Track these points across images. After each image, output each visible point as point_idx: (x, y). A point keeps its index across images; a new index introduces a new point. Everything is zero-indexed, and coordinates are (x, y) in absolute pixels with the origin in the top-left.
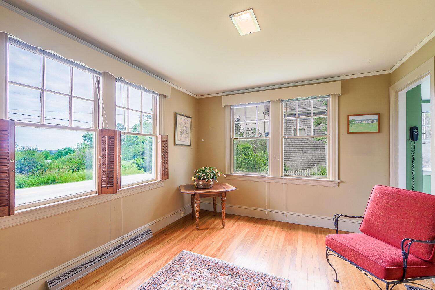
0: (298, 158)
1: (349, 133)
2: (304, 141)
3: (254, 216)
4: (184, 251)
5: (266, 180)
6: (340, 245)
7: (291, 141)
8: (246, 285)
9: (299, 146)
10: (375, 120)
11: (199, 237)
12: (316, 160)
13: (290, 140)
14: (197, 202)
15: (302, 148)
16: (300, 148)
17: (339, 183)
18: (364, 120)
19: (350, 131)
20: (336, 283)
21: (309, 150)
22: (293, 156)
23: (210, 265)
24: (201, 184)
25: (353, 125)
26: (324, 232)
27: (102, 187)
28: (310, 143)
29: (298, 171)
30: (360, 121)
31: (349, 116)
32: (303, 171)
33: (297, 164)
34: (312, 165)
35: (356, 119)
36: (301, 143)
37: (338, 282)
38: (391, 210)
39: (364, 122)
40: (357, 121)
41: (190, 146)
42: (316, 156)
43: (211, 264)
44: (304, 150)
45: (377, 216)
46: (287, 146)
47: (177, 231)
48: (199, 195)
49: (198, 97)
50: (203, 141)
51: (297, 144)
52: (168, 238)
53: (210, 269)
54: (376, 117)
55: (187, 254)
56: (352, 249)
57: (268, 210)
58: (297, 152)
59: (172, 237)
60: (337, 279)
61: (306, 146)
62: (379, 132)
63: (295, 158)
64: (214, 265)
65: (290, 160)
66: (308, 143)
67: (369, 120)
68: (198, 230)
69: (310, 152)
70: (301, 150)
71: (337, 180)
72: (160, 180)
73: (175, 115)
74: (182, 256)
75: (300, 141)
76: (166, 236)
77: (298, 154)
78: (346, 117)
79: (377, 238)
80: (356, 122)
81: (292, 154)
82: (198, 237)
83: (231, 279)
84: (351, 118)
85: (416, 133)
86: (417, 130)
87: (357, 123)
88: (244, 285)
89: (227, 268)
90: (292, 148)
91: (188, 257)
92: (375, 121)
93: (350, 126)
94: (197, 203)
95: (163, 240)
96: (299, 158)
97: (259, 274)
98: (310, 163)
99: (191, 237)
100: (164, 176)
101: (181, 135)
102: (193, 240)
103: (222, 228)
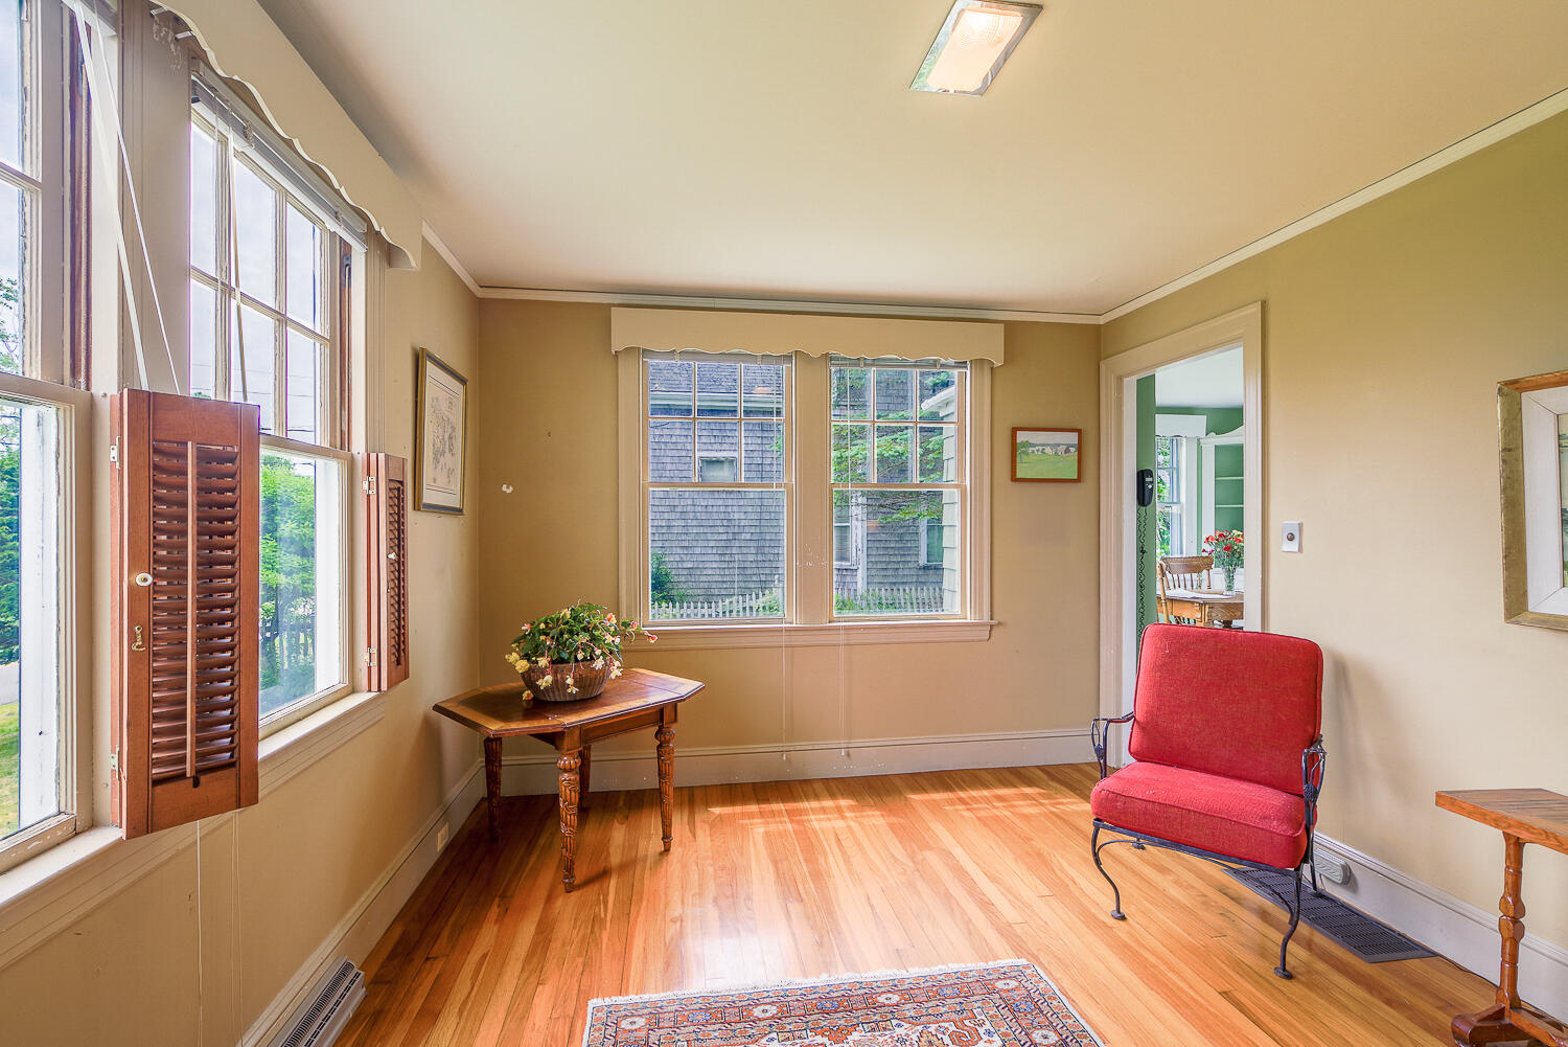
0: (712, 558)
1: (1014, 479)
2: (730, 502)
3: (737, 779)
4: (593, 1003)
5: (784, 640)
6: (1150, 806)
7: (690, 502)
8: (943, 1036)
9: (715, 516)
10: (1072, 446)
11: (602, 922)
12: (767, 565)
13: (687, 494)
14: (568, 767)
15: (725, 523)
16: (719, 523)
17: (992, 626)
18: (1049, 445)
19: (1019, 476)
20: (1121, 923)
21: (747, 529)
22: (698, 551)
23: (759, 1019)
24: (570, 681)
25: (1025, 458)
26: (965, 783)
27: (157, 782)
28: (750, 509)
29: (727, 601)
30: (1041, 448)
31: (1014, 430)
32: (741, 601)
33: (709, 579)
34: (754, 578)
35: (1030, 441)
36: (722, 509)
37: (1123, 918)
38: (1209, 685)
39: (1048, 450)
40: (1034, 445)
41: (458, 511)
42: (766, 550)
43: (757, 1012)
44: (731, 530)
45: (1174, 706)
46: (678, 515)
47: (476, 923)
48: (577, 732)
49: (480, 293)
50: (509, 491)
51: (710, 509)
52: (456, 972)
53: (774, 1035)
54: (1073, 438)
55: (623, 1013)
56: (1189, 810)
57: (785, 746)
58: (709, 537)
59: (474, 957)
60: (1119, 912)
61: (736, 516)
62: (1078, 480)
63: (705, 558)
64: (773, 1010)
65: (689, 566)
66: (744, 509)
67: (1059, 445)
68: (570, 889)
69: (748, 537)
70: (721, 530)
71: (986, 619)
72: (374, 686)
73: (419, 359)
74: (611, 1031)
75: (720, 502)
76: (438, 966)
77: (712, 544)
78: (1008, 433)
79: (1181, 765)
80: (1030, 449)
81: (695, 544)
82: (596, 921)
83: (881, 1039)
84: (1021, 437)
85: (1150, 487)
86: (1151, 479)
87: (1033, 452)
88: (935, 1039)
89: (828, 1005)
90: (695, 523)
91: (641, 1022)
92: (1072, 449)
93: (1018, 459)
94: (565, 771)
95: (440, 990)
96: (717, 558)
97: (940, 978)
98: (749, 572)
99: (565, 929)
100: (393, 665)
101: (436, 460)
102: (589, 942)
103: (661, 854)
